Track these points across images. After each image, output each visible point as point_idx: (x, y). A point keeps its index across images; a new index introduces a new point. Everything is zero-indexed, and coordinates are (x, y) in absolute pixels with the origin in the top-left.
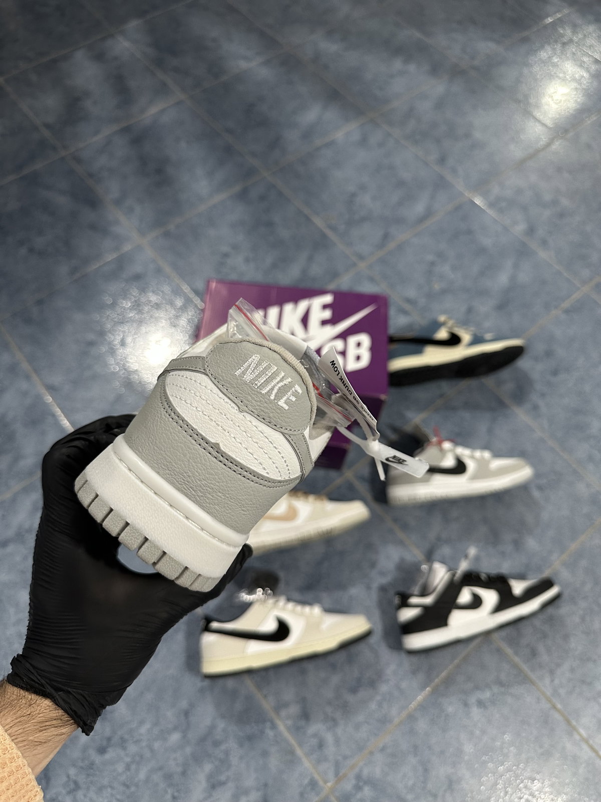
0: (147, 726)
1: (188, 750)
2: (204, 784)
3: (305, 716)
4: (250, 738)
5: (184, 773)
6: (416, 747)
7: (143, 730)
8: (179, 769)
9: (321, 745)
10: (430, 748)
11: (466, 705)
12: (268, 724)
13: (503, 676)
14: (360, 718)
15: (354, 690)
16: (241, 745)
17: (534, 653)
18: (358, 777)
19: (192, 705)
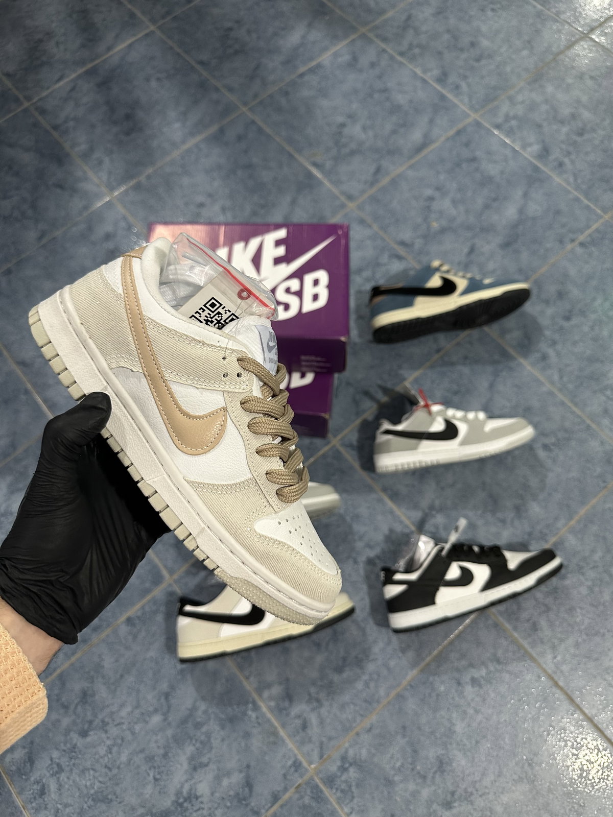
0: (128, 709)
1: (169, 732)
2: (186, 766)
3: (289, 696)
4: (232, 720)
5: (165, 756)
6: (404, 728)
7: (124, 713)
8: (162, 751)
9: (305, 726)
10: (419, 728)
11: (459, 684)
12: (250, 706)
13: (500, 653)
14: (346, 698)
15: (339, 670)
16: (223, 727)
17: (535, 627)
18: (344, 758)
19: (172, 687)
